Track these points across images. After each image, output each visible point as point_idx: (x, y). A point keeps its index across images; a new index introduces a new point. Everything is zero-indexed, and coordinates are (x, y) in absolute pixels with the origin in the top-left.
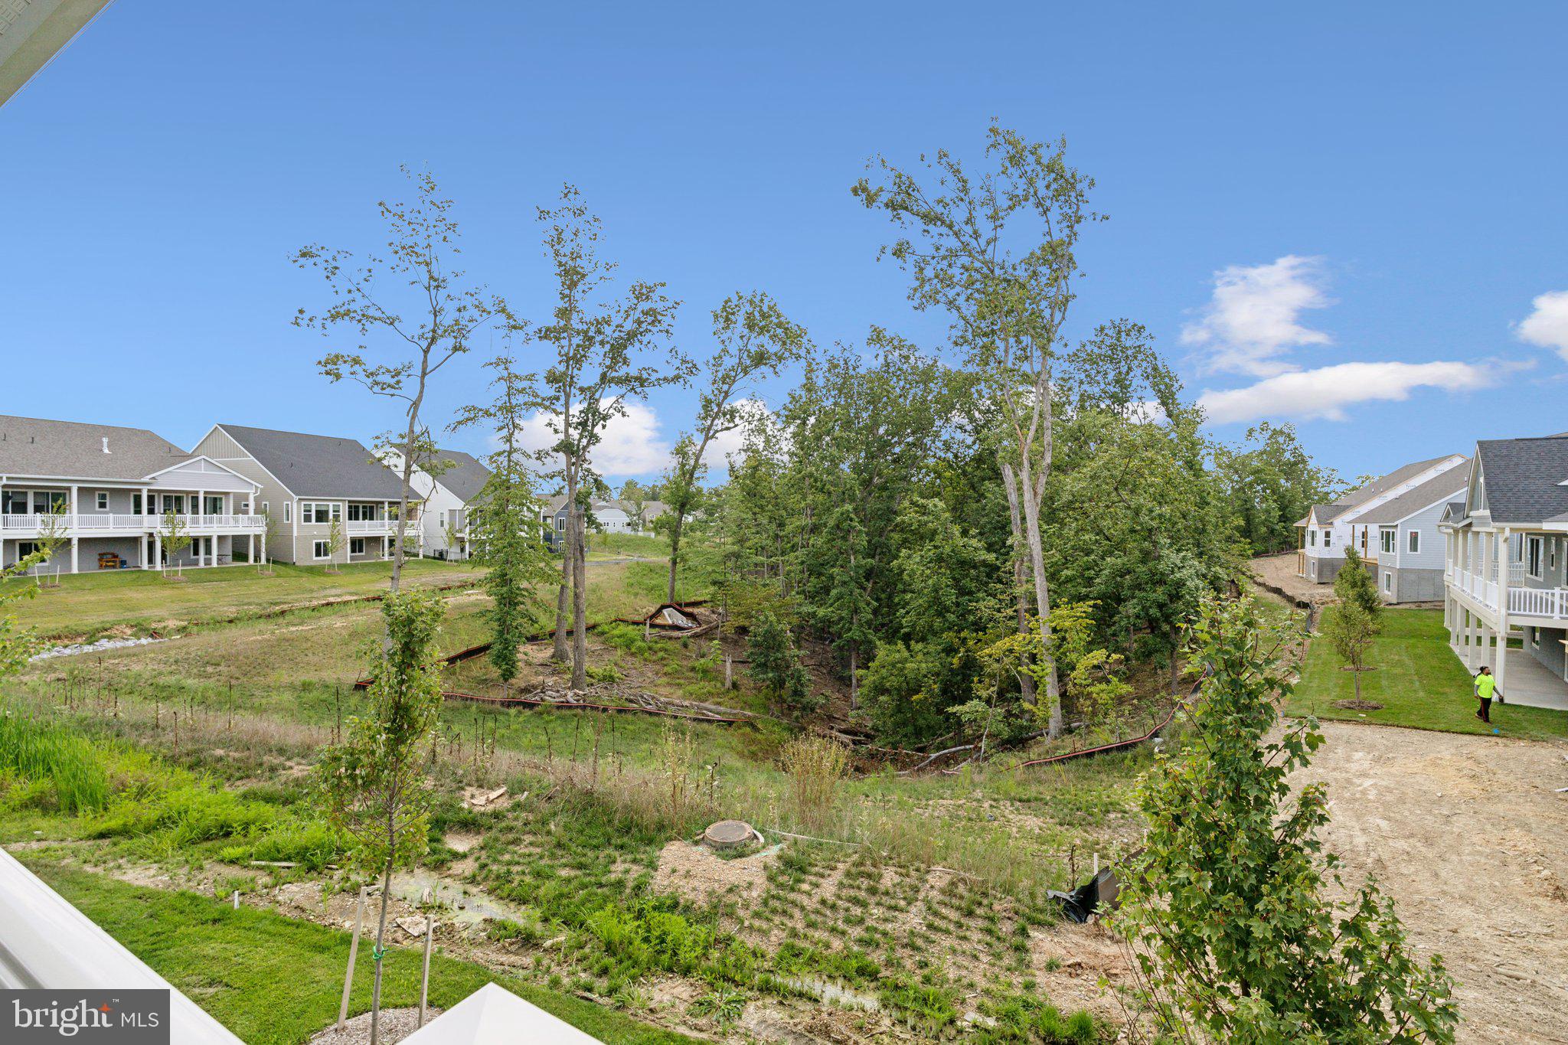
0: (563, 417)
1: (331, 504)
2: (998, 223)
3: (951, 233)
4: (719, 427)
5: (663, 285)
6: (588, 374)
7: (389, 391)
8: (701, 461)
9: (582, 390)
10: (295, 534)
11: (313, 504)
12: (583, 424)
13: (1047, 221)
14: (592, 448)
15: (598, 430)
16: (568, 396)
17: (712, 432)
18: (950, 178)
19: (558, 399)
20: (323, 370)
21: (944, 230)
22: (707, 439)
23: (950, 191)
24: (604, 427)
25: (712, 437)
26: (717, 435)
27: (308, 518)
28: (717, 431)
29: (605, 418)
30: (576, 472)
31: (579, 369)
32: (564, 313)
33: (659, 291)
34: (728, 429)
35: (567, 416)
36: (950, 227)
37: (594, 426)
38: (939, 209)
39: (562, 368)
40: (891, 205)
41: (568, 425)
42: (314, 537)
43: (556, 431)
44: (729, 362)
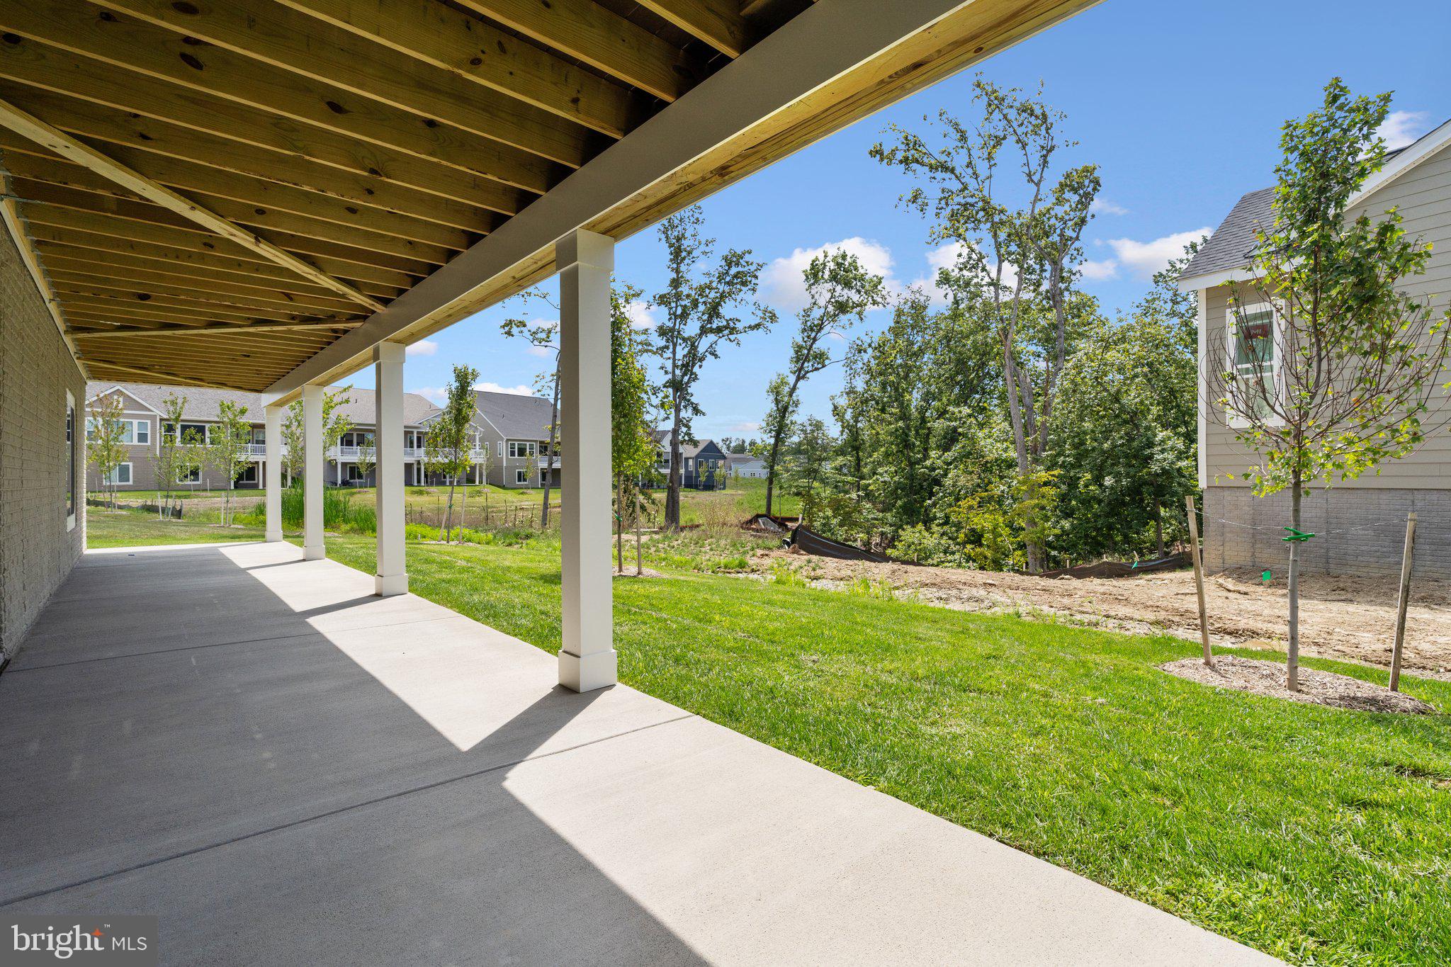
0: (671, 361)
1: (528, 444)
2: (992, 162)
3: (953, 176)
4: (810, 369)
5: (750, 252)
6: (691, 328)
7: (543, 343)
8: (794, 397)
9: (684, 340)
10: (505, 465)
11: (516, 443)
12: (685, 366)
13: (1026, 154)
14: (693, 384)
15: (696, 369)
16: (675, 345)
17: (803, 372)
18: (951, 131)
19: (667, 347)
20: (503, 331)
21: (948, 175)
22: (798, 379)
23: (952, 141)
24: (700, 367)
25: (803, 377)
26: (808, 375)
27: (513, 454)
28: (808, 372)
29: (702, 360)
30: (680, 403)
31: (685, 325)
32: (676, 283)
33: (747, 257)
34: (817, 369)
35: (674, 360)
36: (952, 171)
37: (693, 366)
38: (943, 158)
39: (670, 324)
40: (905, 161)
41: (675, 366)
42: (517, 467)
43: (666, 372)
44: (817, 314)
